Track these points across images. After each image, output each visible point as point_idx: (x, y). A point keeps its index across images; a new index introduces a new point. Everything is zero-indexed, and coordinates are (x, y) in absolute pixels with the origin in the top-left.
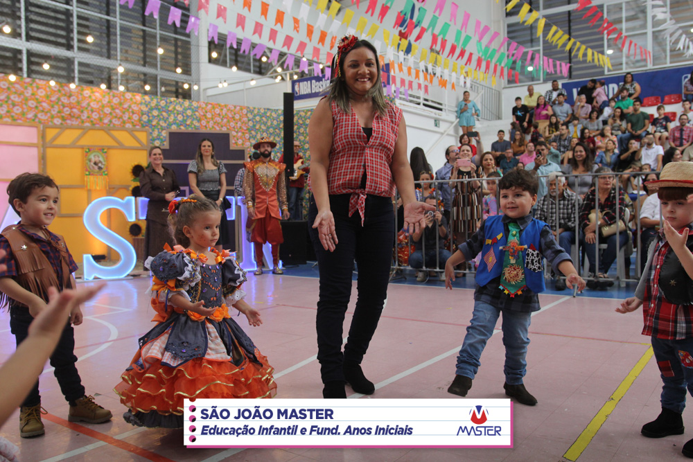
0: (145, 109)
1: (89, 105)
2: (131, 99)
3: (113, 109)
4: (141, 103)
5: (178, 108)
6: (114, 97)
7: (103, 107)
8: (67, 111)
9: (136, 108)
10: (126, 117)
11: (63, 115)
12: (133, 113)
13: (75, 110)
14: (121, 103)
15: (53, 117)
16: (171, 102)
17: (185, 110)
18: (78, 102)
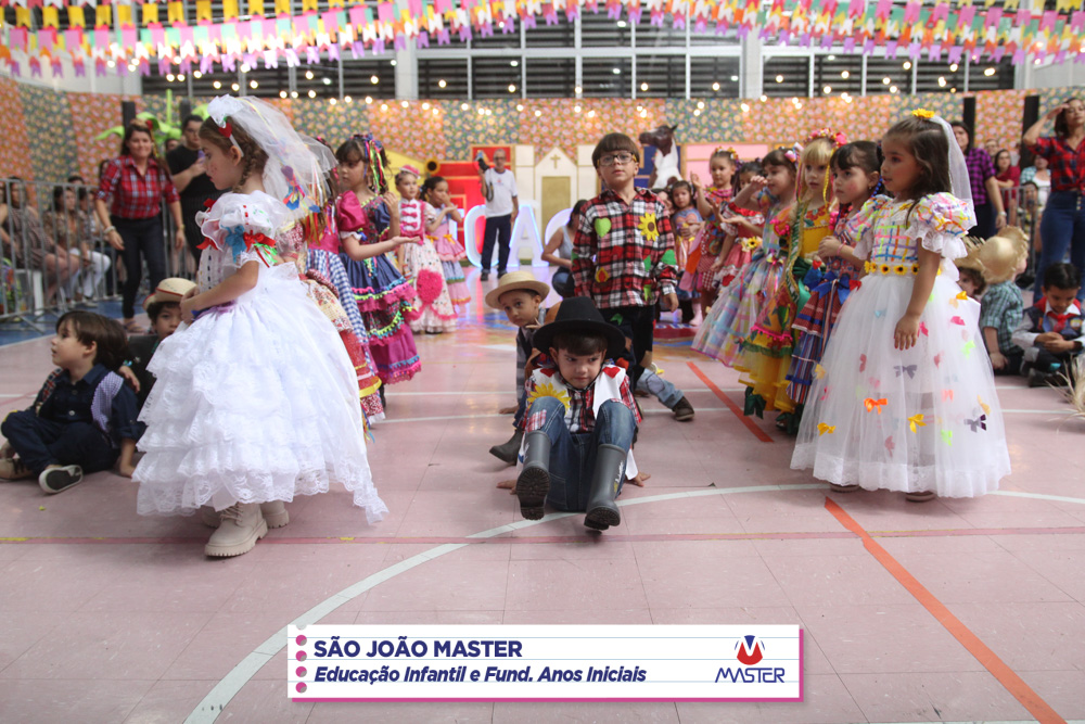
0: (894, 110)
1: (833, 114)
2: (879, 102)
3: (859, 114)
4: (890, 105)
5: (936, 104)
6: (860, 102)
7: (848, 114)
8: (812, 122)
9: (883, 111)
10: (872, 121)
11: (809, 126)
12: (881, 116)
13: (820, 121)
14: (867, 109)
15: (799, 130)
16: (926, 99)
17: (945, 105)
18: (823, 113)
